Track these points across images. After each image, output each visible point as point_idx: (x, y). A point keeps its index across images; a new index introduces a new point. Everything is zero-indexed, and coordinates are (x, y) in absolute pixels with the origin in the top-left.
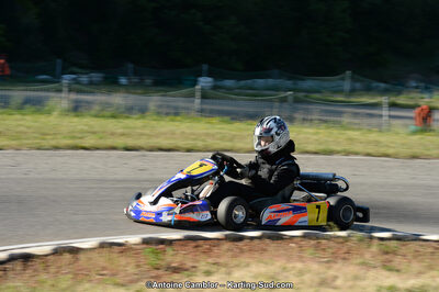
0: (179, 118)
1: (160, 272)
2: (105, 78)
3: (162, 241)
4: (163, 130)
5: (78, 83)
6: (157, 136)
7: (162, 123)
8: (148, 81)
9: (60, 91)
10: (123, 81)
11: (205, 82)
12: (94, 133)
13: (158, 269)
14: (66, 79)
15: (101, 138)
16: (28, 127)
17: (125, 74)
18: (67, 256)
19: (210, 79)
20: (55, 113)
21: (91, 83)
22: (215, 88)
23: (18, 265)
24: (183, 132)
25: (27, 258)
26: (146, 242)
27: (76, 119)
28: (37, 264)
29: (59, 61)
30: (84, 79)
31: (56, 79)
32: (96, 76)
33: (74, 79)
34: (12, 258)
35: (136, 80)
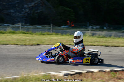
0: (120, 38)
1: (115, 79)
2: (100, 27)
3: (116, 71)
4: (116, 41)
5: (93, 28)
6: (114, 43)
7: (115, 39)
8: (112, 28)
9: (89, 30)
10: (105, 28)
12: (97, 41)
14: (90, 27)
15: (99, 43)
17: (105, 26)
18: (90, 73)
20: (87, 36)
21: (96, 29)
23: (78, 75)
24: (121, 42)
25: (80, 73)
26: (111, 71)
27: (92, 38)
28: (83, 75)
29: (88, 23)
30: (95, 27)
31: (87, 27)
32: (98, 27)
34: (76, 73)
35: (108, 28)
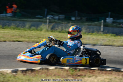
2: (65, 17)
5: (54, 19)
8: (84, 19)
10: (73, 19)
11: (109, 20)
13: (73, 75)
14: (48, 17)
16: (33, 35)
17: (74, 16)
19: (112, 19)
20: (43, 30)
21: (59, 19)
22: (113, 22)
29: (46, 9)
30: (56, 17)
32: (62, 16)
33: (52, 17)
35: (78, 18)
